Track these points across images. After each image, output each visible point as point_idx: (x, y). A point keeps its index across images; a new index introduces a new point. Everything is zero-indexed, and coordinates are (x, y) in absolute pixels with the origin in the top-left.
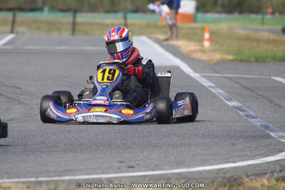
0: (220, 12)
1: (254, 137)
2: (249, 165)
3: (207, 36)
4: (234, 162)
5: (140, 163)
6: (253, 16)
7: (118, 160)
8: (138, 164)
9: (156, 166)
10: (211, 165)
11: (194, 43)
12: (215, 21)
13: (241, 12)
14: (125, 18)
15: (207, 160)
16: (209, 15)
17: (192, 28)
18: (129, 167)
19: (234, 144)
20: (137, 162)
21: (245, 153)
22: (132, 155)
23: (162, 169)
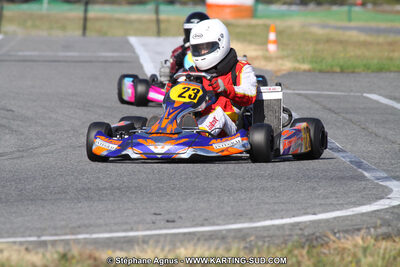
0: (290, 4)
1: (343, 178)
2: (335, 218)
3: (272, 36)
4: (314, 214)
5: (182, 215)
6: (335, 8)
7: (153, 211)
8: (180, 217)
9: (206, 220)
10: (282, 218)
11: (253, 47)
12: (282, 15)
13: (319, 4)
14: (157, 12)
15: (277, 211)
16: (274, 8)
17: (250, 26)
18: (168, 221)
19: (314, 189)
20: (179, 214)
21: (329, 201)
22: (172, 204)
23: (214, 224)
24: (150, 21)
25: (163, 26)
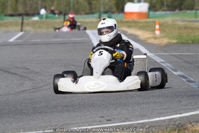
0: (166, 11)
1: (195, 95)
2: (191, 115)
3: (157, 27)
4: (181, 114)
5: (115, 117)
6: (188, 12)
7: (100, 116)
8: (114, 118)
9: (126, 119)
10: (164, 116)
11: (148, 33)
13: (180, 10)
15: (161, 113)
16: (158, 13)
17: (146, 22)
18: (107, 120)
19: (180, 101)
21: (188, 107)
22: (109, 112)
23: (130, 121)
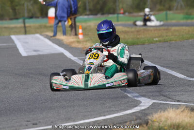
0: (89, 15)
1: (118, 98)
2: (115, 117)
4: (104, 116)
5: (41, 121)
6: (110, 16)
7: (26, 120)
8: (40, 122)
9: (52, 122)
10: (89, 119)
11: (72, 37)
12: (85, 21)
13: (103, 14)
14: (24, 23)
15: (86, 116)
18: (34, 124)
19: (104, 104)
20: (39, 121)
21: (111, 109)
22: (35, 116)
23: (56, 124)
24: (21, 27)
25: (27, 29)
